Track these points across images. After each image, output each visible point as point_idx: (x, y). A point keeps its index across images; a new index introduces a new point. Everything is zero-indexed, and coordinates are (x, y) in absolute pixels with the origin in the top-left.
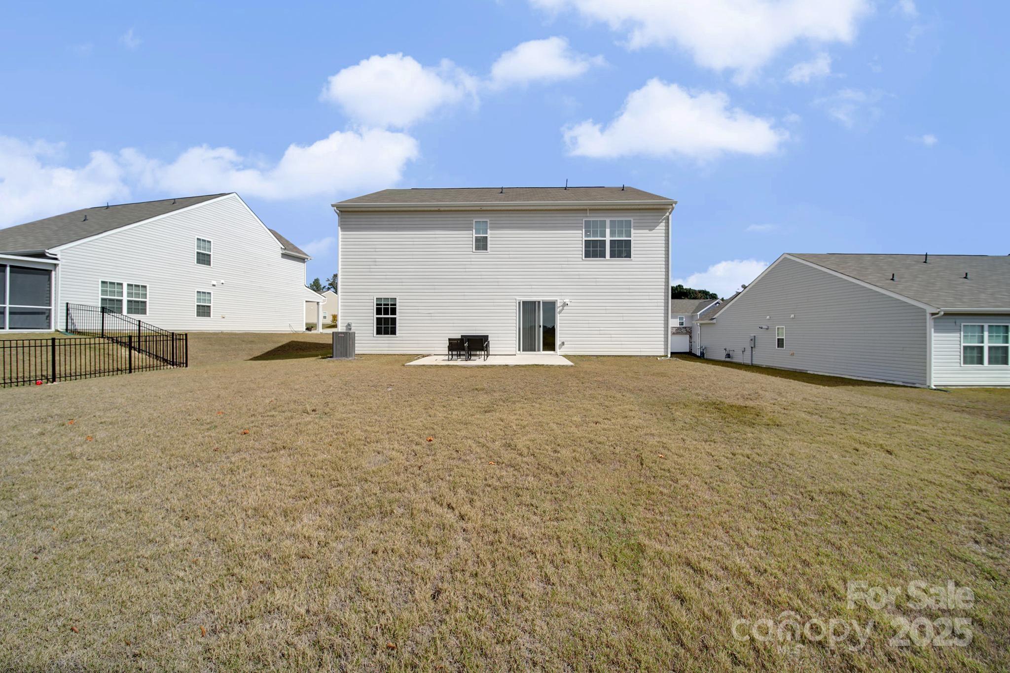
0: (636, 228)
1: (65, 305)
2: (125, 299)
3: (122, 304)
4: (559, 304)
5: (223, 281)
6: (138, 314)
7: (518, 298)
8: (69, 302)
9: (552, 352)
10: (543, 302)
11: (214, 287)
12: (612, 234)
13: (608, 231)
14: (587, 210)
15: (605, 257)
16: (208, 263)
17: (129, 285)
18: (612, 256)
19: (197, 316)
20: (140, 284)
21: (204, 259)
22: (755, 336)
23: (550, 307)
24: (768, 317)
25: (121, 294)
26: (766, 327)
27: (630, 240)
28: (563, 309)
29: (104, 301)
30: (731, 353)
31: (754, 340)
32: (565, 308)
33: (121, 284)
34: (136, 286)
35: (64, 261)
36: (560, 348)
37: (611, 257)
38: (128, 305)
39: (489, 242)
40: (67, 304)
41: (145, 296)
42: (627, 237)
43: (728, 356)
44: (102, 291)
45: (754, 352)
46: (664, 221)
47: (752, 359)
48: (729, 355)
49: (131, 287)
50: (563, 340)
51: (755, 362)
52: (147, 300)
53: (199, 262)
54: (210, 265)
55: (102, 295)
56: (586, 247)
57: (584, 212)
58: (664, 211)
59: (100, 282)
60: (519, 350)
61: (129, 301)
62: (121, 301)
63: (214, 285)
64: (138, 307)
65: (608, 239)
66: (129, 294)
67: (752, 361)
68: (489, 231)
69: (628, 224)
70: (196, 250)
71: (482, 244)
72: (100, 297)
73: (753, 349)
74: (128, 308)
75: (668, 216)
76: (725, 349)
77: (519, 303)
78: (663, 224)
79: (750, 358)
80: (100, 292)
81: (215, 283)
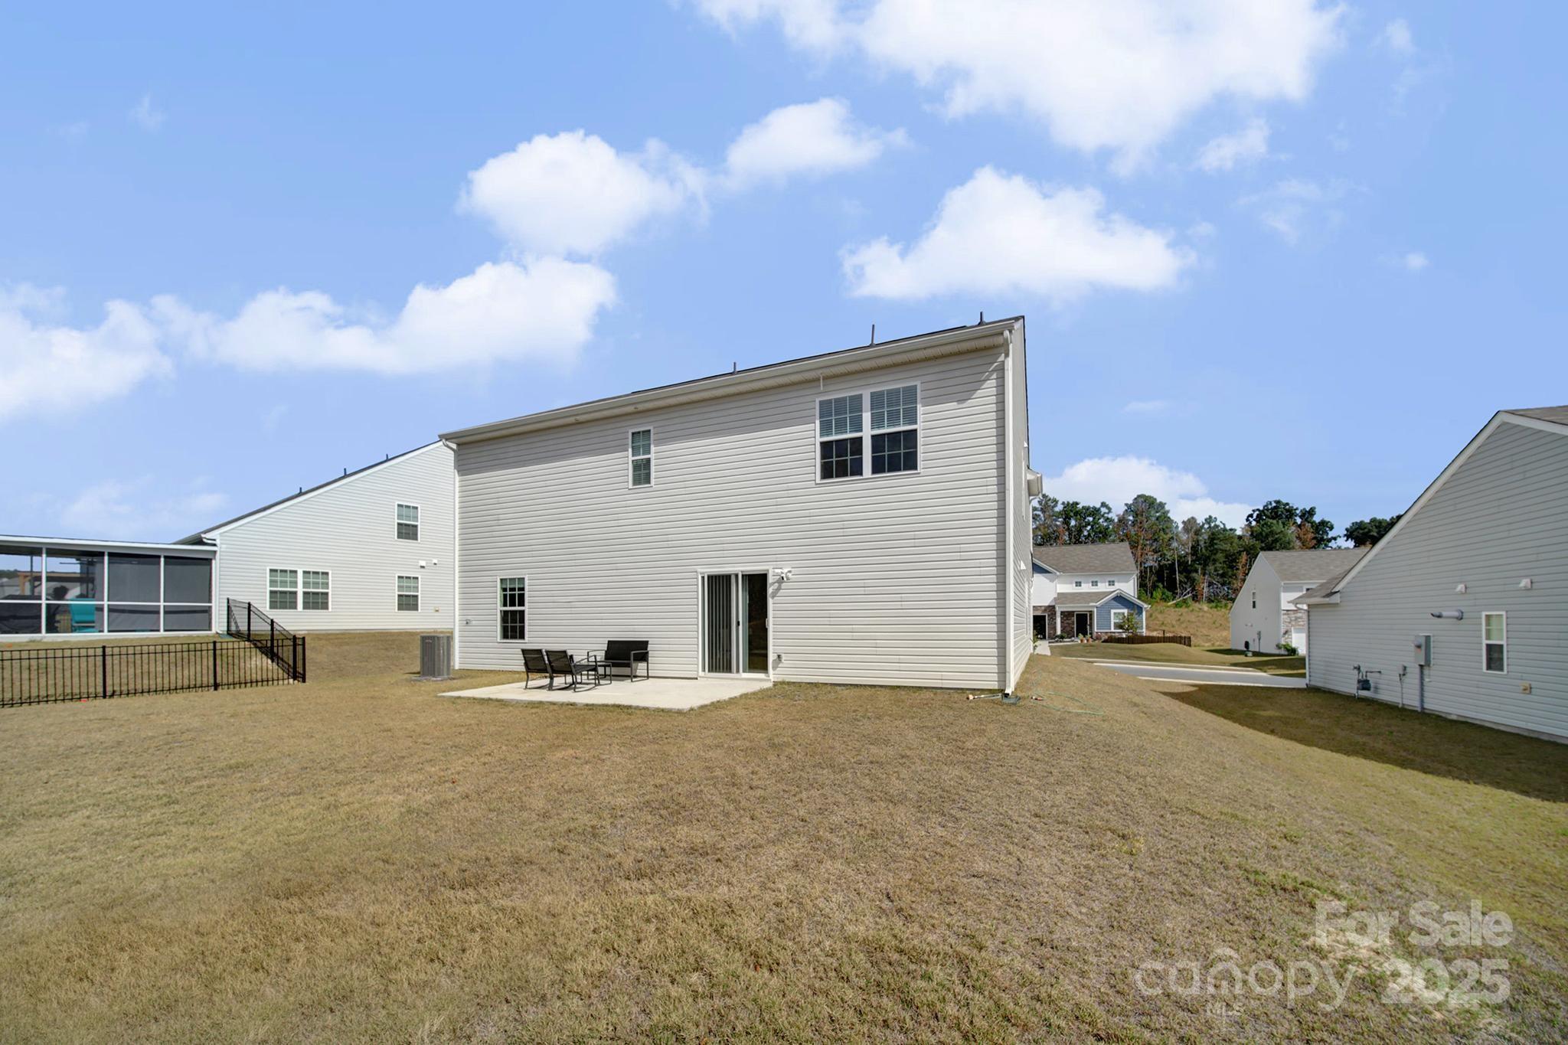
0: (931, 400)
1: (226, 601)
2: (300, 590)
3: (296, 598)
4: (770, 579)
5: (435, 561)
6: (318, 609)
7: (700, 569)
8: (231, 597)
9: (761, 676)
10: (743, 576)
11: (422, 570)
12: (877, 421)
13: (867, 417)
14: (818, 380)
15: (861, 474)
16: (414, 537)
17: (304, 572)
18: (877, 468)
19: (399, 609)
20: (320, 571)
21: (408, 532)
22: (1428, 638)
23: (757, 584)
24: (1460, 587)
25: (295, 584)
26: (1456, 614)
27: (915, 431)
28: (779, 589)
29: (273, 595)
30: (1372, 679)
31: (1425, 646)
32: (784, 585)
33: (296, 572)
34: (314, 573)
35: (224, 546)
36: (774, 668)
37: (874, 472)
38: (304, 598)
39: (653, 468)
40: (228, 599)
41: (326, 585)
42: (910, 424)
43: (1365, 685)
44: (271, 581)
45: (1427, 680)
46: (994, 376)
47: (1422, 696)
48: (1367, 682)
49: (307, 575)
50: (780, 650)
51: (1431, 705)
52: (330, 591)
53: (400, 535)
54: (417, 539)
55: (270, 586)
56: (823, 457)
57: (814, 384)
58: (995, 351)
59: (268, 571)
60: (704, 670)
61: (305, 593)
62: (295, 593)
63: (423, 567)
64: (317, 601)
65: (867, 433)
66: (306, 585)
67: (1422, 701)
68: (653, 448)
69: (911, 394)
70: (397, 521)
71: (642, 473)
72: (269, 589)
73: (1426, 672)
74: (304, 602)
75: (1003, 362)
76: (1358, 668)
77: (703, 578)
78: (992, 383)
79: (1417, 692)
80: (268, 584)
81: (423, 563)
